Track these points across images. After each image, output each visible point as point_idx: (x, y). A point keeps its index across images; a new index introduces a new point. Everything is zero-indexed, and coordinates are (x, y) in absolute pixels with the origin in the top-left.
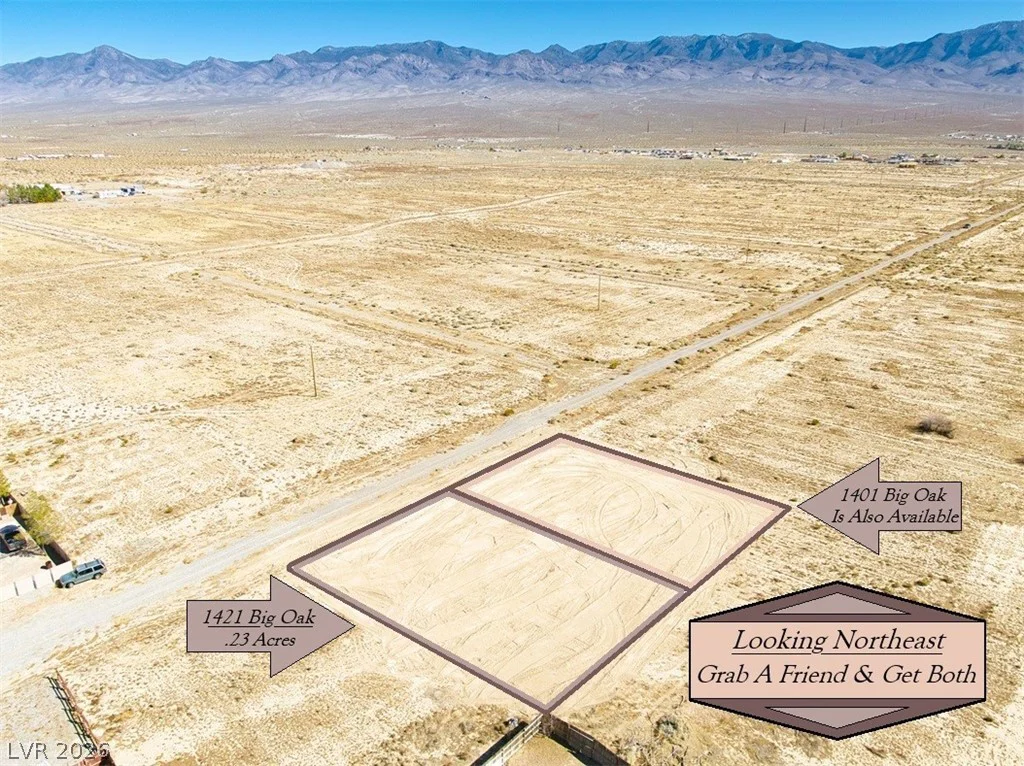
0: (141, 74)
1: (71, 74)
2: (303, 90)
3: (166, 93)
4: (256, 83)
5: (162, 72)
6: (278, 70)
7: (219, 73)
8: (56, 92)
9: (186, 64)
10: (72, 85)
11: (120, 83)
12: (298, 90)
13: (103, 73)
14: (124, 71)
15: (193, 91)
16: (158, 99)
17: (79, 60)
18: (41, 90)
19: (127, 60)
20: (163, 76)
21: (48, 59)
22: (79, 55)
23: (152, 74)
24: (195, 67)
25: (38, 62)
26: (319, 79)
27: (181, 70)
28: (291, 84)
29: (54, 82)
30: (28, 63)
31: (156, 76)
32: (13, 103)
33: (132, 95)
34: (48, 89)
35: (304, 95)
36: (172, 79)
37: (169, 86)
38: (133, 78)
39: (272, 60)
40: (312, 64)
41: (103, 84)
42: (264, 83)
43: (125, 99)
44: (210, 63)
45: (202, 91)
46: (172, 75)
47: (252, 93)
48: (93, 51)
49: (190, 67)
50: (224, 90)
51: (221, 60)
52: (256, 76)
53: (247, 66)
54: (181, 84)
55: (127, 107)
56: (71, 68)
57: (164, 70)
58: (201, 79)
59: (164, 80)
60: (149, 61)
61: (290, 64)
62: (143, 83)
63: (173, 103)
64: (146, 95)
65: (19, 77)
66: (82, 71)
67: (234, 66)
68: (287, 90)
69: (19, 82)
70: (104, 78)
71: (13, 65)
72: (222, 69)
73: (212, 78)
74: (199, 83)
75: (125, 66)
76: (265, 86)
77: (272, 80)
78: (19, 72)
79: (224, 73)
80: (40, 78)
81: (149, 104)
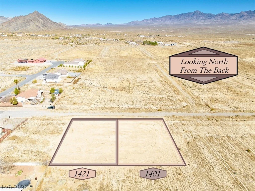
0: (203, 17)
1: (188, 17)
2: (246, 21)
3: (208, 22)
4: (233, 19)
5: (209, 17)
6: (241, 16)
8: (183, 21)
9: (216, 14)
10: (187, 20)
11: (198, 19)
12: (244, 21)
13: (195, 17)
14: (200, 16)
15: (215, 21)
16: (205, 23)
17: (191, 14)
18: (180, 21)
19: (201, 14)
20: (209, 18)
21: (184, 14)
22: (191, 13)
23: (206, 17)
24: (218, 15)
25: (182, 14)
26: (252, 18)
27: (214, 16)
28: (243, 20)
29: (184, 19)
30: (180, 15)
32: (174, 24)
33: (200, 22)
35: (246, 23)
36: (211, 18)
37: (210, 20)
38: (201, 18)
39: (240, 13)
40: (252, 14)
41: (194, 20)
42: (236, 19)
43: (198, 23)
44: (222, 14)
45: (217, 21)
46: (211, 17)
47: (231, 22)
48: (194, 12)
49: (216, 15)
50: (224, 21)
51: (225, 13)
52: (234, 18)
53: (232, 15)
54: (213, 19)
55: (198, 25)
57: (210, 16)
58: (218, 18)
59: (209, 19)
60: (207, 14)
61: (245, 14)
62: (203, 20)
63: (209, 24)
64: (203, 22)
65: (177, 18)
66: (191, 16)
67: (229, 15)
68: (242, 21)
69: (177, 19)
70: (195, 18)
71: (176, 15)
72: (225, 16)
73: (221, 18)
74: (217, 19)
75: (201, 15)
76: (235, 20)
77: (238, 19)
78: (177, 17)
79: (225, 17)
80: (181, 18)
81: (203, 25)
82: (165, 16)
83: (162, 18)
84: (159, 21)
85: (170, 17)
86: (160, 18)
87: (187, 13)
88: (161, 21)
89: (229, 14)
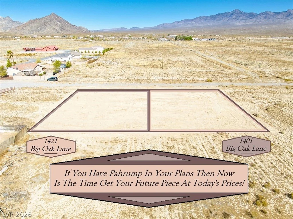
0: (244, 17)
1: (226, 17)
3: (249, 22)
4: (279, 19)
5: (250, 16)
6: (288, 14)
7: (268, 16)
8: (220, 22)
9: (258, 13)
10: (225, 20)
11: (238, 20)
13: (234, 17)
14: (240, 16)
15: (258, 21)
16: (247, 24)
17: (229, 14)
18: (217, 22)
19: (242, 13)
20: (250, 17)
21: (221, 14)
22: (229, 12)
24: (261, 14)
25: (219, 14)
27: (256, 15)
28: (291, 19)
29: (221, 20)
30: (216, 15)
31: (248, 17)
32: (209, 25)
33: (239, 23)
34: (219, 22)
37: (251, 20)
38: (242, 18)
39: (287, 11)
41: (233, 20)
42: (282, 18)
43: (238, 24)
44: (266, 13)
45: (260, 21)
46: (253, 17)
47: (276, 21)
48: (233, 11)
49: (259, 14)
50: (268, 21)
51: (270, 12)
52: (280, 16)
53: (278, 13)
54: (255, 19)
55: (238, 26)
56: (226, 16)
57: (251, 15)
58: (262, 18)
59: (250, 18)
60: (248, 13)
62: (244, 19)
63: (250, 25)
64: (243, 23)
65: (213, 19)
66: (229, 16)
68: (289, 21)
69: (213, 20)
70: (234, 18)
71: (212, 16)
72: (269, 14)
73: (265, 17)
74: (261, 19)
75: (240, 15)
76: (282, 19)
77: (285, 18)
78: (213, 17)
79: (269, 16)
80: (218, 19)
81: (244, 25)
82: (199, 17)
83: (195, 19)
84: (193, 23)
85: (205, 18)
86: (194, 19)
87: (224, 13)
88: (194, 22)
89: (274, 13)
